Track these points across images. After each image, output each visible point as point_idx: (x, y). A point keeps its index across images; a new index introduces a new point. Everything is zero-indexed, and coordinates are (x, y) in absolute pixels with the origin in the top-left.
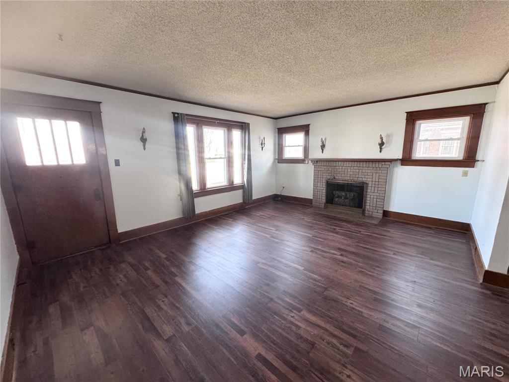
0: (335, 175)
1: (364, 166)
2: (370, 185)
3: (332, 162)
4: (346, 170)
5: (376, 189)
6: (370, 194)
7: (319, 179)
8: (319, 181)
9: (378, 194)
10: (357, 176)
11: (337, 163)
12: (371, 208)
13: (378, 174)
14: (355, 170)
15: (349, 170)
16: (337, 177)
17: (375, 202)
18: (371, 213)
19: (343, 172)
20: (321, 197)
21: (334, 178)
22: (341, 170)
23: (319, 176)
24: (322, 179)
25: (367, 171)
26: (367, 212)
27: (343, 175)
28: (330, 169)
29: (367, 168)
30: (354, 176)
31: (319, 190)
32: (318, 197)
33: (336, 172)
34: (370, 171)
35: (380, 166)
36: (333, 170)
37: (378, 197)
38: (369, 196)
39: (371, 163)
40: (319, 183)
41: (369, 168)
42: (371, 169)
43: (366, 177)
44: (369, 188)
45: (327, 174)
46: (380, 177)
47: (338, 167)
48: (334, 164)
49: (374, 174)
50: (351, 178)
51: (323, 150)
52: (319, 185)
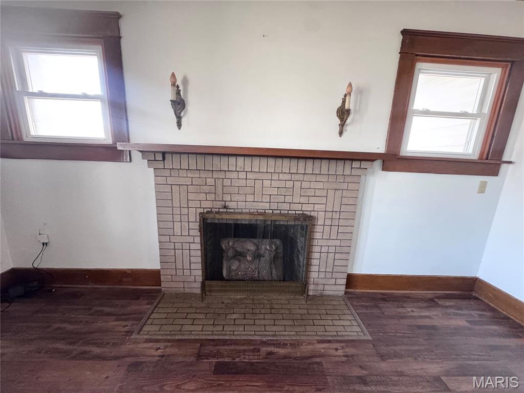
0: (227, 198)
1: (309, 171)
2: (320, 222)
3: (216, 159)
4: (259, 183)
5: (335, 229)
6: (321, 243)
7: (177, 211)
8: (177, 218)
9: (338, 243)
10: (288, 199)
11: (232, 160)
12: (322, 275)
13: (339, 193)
14: (282, 184)
15: (267, 183)
16: (232, 205)
17: (330, 261)
18: (321, 287)
19: (250, 190)
20: (187, 266)
21: (225, 207)
22: (242, 183)
23: (176, 204)
24: (185, 211)
25: (313, 185)
26: (311, 287)
27: (250, 198)
28: (210, 181)
29: (313, 178)
30: (281, 199)
31: (178, 246)
32: (179, 266)
33: (231, 190)
34: (320, 185)
35: (347, 172)
36: (219, 183)
37: (338, 249)
38: (316, 249)
39: (325, 163)
40: (177, 225)
41: (319, 178)
42: (324, 179)
43: (312, 200)
44: (318, 229)
45: (202, 196)
46: (345, 201)
47: (234, 175)
48: (223, 163)
49: (331, 193)
50: (274, 206)
51: (179, 118)
52: (177, 231)
